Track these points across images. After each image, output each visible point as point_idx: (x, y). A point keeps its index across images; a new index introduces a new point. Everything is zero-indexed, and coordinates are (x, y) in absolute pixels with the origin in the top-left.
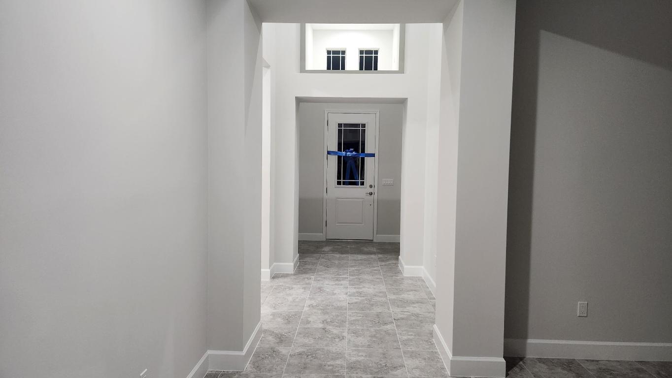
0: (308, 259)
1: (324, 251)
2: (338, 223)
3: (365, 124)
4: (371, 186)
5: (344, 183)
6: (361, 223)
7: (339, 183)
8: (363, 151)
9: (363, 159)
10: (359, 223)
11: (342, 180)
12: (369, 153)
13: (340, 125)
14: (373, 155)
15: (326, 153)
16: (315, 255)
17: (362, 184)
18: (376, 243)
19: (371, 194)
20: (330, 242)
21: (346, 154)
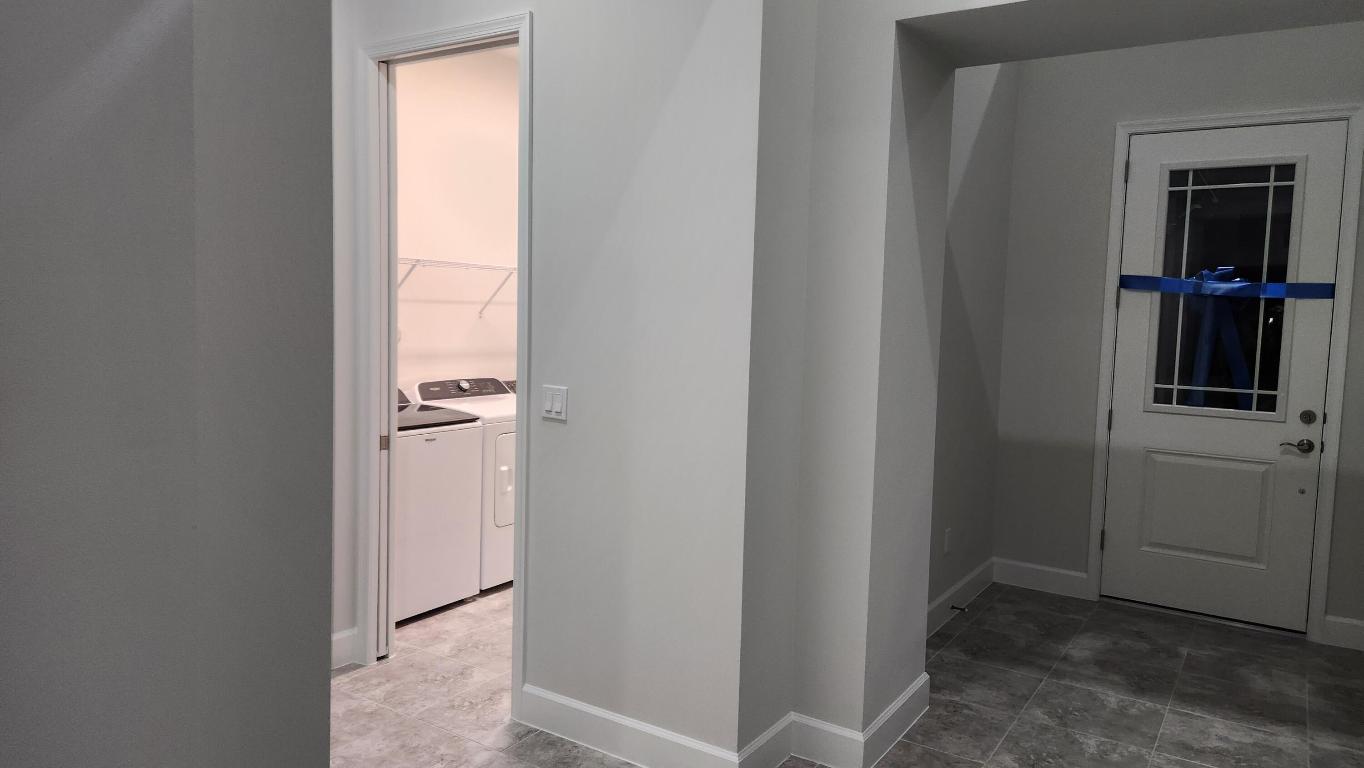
0: (975, 696)
1: (1065, 659)
2: (1151, 544)
3: (1292, 167)
4: (1308, 417)
5: (1185, 399)
6: (1252, 559)
7: (1162, 397)
8: (1279, 272)
9: (1276, 307)
10: (1243, 558)
11: (1175, 387)
12: (1303, 279)
13: (1177, 177)
14: (1327, 291)
15: (1113, 282)
16: (1019, 674)
17: (1268, 404)
18: (1320, 649)
19: (1306, 447)
20: (1112, 611)
21: (1198, 286)
